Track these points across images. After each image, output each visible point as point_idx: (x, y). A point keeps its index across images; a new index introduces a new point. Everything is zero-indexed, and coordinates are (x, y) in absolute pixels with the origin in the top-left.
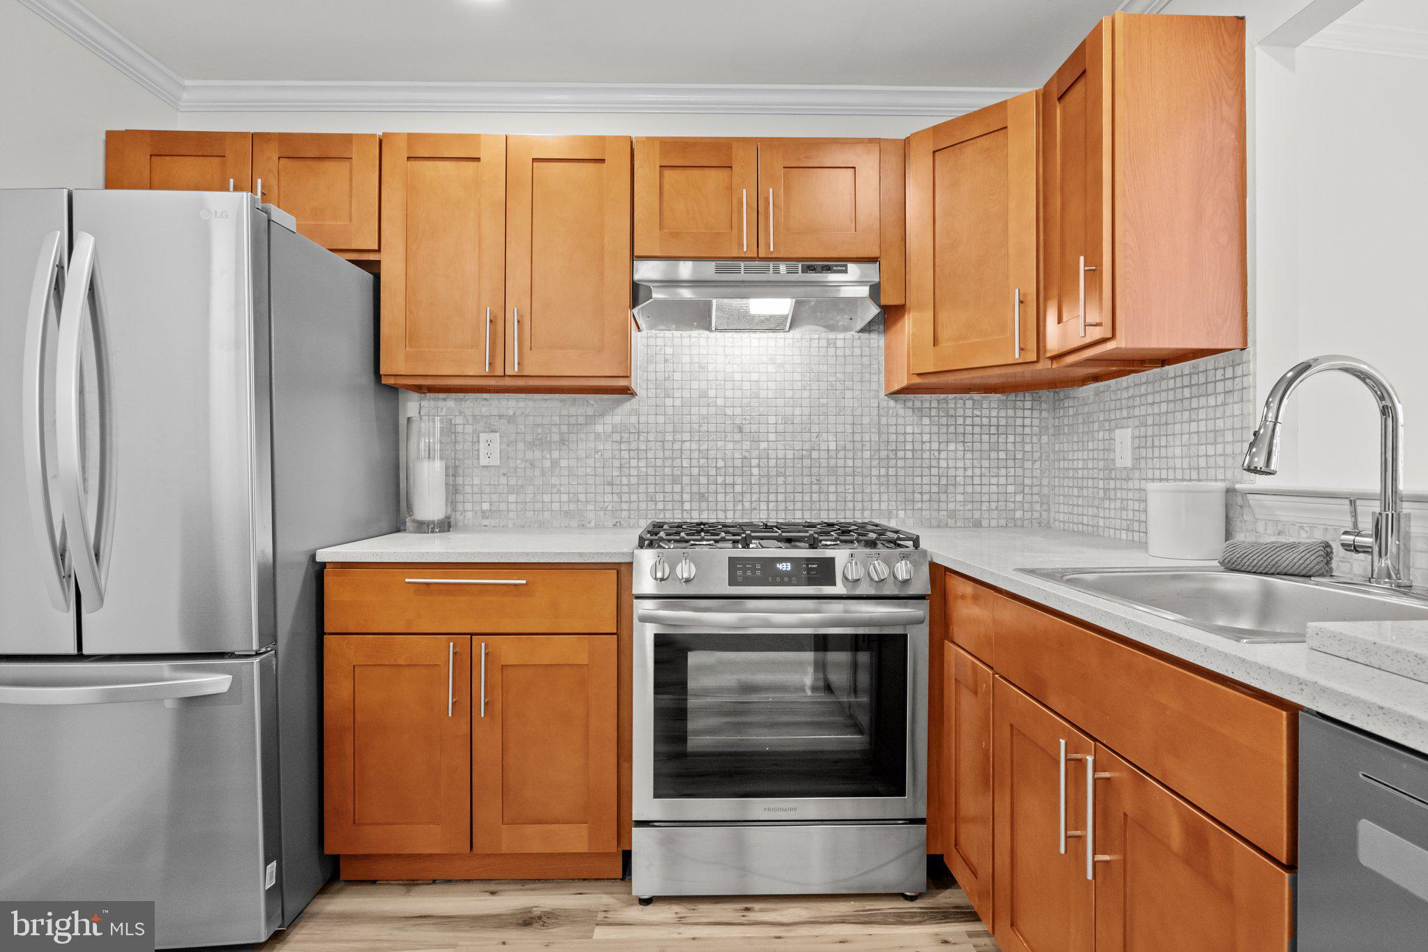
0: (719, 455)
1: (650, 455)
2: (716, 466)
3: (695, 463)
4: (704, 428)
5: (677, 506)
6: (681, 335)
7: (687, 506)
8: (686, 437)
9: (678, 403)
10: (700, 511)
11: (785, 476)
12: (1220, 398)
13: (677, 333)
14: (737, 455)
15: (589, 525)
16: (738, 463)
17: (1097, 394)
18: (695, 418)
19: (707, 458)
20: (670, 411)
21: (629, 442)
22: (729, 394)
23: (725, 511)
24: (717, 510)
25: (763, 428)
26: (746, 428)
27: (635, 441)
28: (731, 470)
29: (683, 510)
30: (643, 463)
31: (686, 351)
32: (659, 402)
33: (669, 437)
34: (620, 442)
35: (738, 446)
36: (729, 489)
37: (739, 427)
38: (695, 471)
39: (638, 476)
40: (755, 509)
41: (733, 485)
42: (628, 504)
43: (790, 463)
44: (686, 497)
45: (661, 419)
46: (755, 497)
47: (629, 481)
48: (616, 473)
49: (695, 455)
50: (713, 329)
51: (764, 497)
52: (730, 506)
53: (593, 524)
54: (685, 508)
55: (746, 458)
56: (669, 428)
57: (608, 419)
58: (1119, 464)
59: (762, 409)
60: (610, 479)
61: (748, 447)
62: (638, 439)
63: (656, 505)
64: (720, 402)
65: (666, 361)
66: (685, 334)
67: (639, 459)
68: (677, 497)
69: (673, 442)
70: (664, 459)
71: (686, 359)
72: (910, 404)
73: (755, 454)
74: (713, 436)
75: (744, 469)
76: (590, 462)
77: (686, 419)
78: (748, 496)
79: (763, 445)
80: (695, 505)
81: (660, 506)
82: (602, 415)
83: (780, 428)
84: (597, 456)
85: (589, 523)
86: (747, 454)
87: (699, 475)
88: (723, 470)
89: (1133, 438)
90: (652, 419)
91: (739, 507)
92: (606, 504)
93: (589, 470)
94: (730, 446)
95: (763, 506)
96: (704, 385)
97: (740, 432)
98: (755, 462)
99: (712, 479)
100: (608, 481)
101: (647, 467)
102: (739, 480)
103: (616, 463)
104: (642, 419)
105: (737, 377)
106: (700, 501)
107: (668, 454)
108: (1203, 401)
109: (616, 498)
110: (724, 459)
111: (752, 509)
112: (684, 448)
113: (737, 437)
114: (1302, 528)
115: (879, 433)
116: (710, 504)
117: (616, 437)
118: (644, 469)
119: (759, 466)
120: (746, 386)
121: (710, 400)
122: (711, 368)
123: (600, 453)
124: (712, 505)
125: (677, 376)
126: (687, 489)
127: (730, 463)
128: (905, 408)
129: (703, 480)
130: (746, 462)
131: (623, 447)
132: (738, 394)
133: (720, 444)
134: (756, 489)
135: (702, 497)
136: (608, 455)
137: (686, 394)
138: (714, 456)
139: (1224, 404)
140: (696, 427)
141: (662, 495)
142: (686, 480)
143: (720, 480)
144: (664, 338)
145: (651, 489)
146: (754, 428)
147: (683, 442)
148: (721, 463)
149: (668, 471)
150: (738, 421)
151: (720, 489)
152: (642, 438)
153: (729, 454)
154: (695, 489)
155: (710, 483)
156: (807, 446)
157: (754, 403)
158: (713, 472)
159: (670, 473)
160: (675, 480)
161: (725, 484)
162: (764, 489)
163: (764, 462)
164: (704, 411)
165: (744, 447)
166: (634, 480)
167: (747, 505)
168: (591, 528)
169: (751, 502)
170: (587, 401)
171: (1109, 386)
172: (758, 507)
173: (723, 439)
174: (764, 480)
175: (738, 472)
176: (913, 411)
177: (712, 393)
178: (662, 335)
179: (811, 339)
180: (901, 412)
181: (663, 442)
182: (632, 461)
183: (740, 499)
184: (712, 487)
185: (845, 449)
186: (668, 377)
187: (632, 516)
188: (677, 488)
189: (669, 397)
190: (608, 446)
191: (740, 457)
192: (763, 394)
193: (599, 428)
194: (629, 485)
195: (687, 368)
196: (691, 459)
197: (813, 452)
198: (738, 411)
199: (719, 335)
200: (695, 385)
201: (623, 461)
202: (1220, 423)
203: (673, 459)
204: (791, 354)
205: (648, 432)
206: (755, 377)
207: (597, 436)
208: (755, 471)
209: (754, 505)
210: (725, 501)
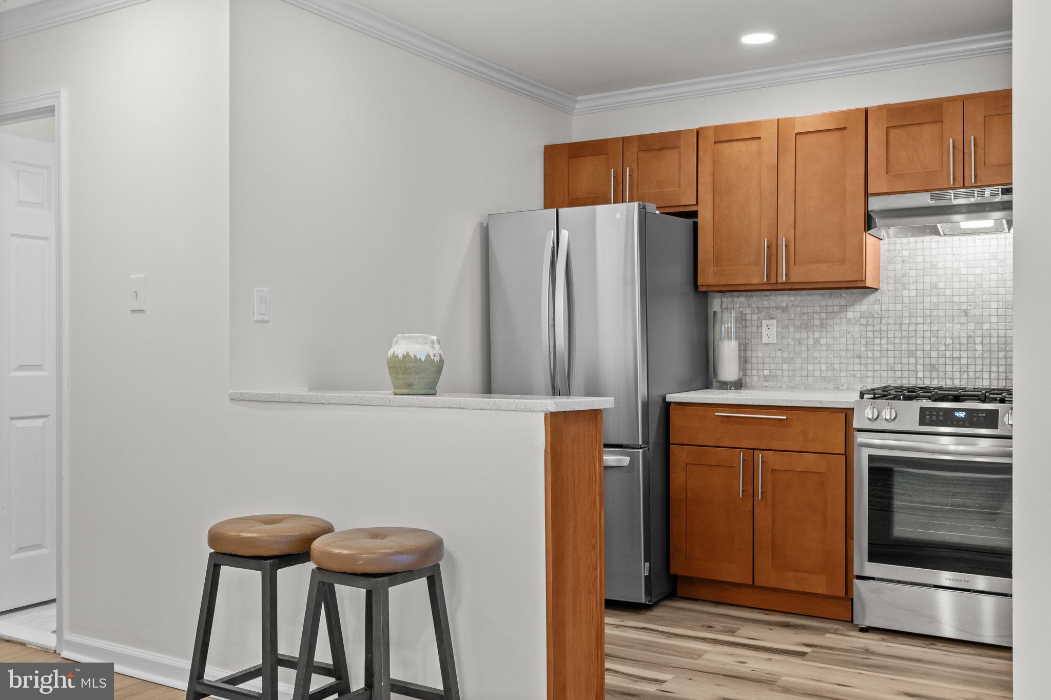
0: (948, 334)
1: (890, 334)
2: (945, 344)
3: (927, 341)
4: (935, 313)
5: (912, 374)
6: (916, 240)
7: (920, 375)
8: (920, 320)
9: (913, 293)
10: (931, 379)
13: (912, 239)
14: (963, 334)
15: (842, 388)
16: (964, 341)
18: (927, 306)
19: (938, 337)
20: (906, 300)
21: (873, 325)
22: (956, 285)
23: (953, 379)
24: (946, 378)
25: (986, 313)
26: (971, 313)
27: (878, 324)
28: (957, 346)
29: (917, 378)
30: (884, 341)
31: (919, 253)
32: (897, 293)
33: (906, 321)
34: (867, 325)
35: (964, 327)
36: (956, 362)
37: (965, 311)
38: (927, 347)
39: (880, 351)
40: (979, 378)
41: (960, 358)
42: (873, 372)
44: (920, 367)
45: (899, 307)
46: (979, 368)
47: (873, 354)
48: (863, 349)
49: (927, 334)
50: (942, 234)
51: (986, 368)
52: (957, 375)
53: (845, 387)
54: (918, 376)
55: (971, 337)
56: (906, 314)
57: (857, 308)
59: (985, 297)
60: (858, 353)
61: (973, 328)
62: (881, 322)
63: (895, 373)
64: (948, 292)
65: (903, 261)
66: (919, 239)
67: (881, 338)
68: (912, 368)
69: (909, 324)
70: (901, 338)
71: (920, 259)
73: (979, 333)
74: (943, 319)
75: (969, 345)
76: (843, 340)
77: (920, 306)
78: (973, 367)
79: (986, 326)
80: (927, 374)
81: (898, 374)
82: (852, 305)
84: (848, 336)
85: (842, 386)
86: (972, 334)
87: (931, 350)
88: (951, 346)
90: (892, 307)
91: (965, 376)
92: (855, 372)
93: (842, 346)
94: (957, 327)
95: (986, 375)
96: (934, 279)
97: (966, 316)
98: (978, 340)
99: (941, 353)
100: (857, 355)
101: (888, 344)
102: (964, 354)
103: (864, 341)
104: (884, 307)
105: (963, 271)
106: (931, 371)
107: (904, 334)
109: (863, 368)
110: (952, 338)
111: (976, 378)
112: (918, 329)
113: (964, 320)
116: (940, 373)
117: (864, 321)
118: (885, 346)
119: (982, 343)
120: (971, 278)
121: (940, 291)
122: (940, 265)
123: (850, 333)
124: (941, 375)
125: (912, 273)
126: (921, 361)
127: (956, 341)
129: (934, 354)
130: (971, 340)
131: (869, 328)
132: (964, 285)
133: (948, 325)
134: (979, 361)
135: (933, 368)
136: (857, 335)
137: (920, 287)
138: (943, 335)
140: (928, 312)
141: (899, 366)
142: (920, 354)
143: (948, 354)
144: (902, 243)
145: (891, 361)
146: (978, 312)
147: (917, 324)
148: (949, 341)
149: (904, 347)
150: (964, 307)
151: (949, 361)
152: (883, 322)
153: (956, 334)
154: (927, 361)
155: (940, 356)
157: (978, 292)
158: (942, 348)
159: (906, 348)
160: (911, 354)
161: (953, 357)
162: (987, 362)
163: (987, 340)
164: (935, 300)
165: (970, 328)
166: (877, 354)
167: (972, 375)
168: (843, 390)
169: (975, 372)
170: (841, 295)
172: (981, 377)
173: (951, 321)
174: (987, 355)
175: (964, 347)
177: (941, 285)
178: (900, 241)
181: (901, 324)
182: (876, 339)
183: (966, 370)
184: (941, 361)
186: (905, 274)
187: (876, 382)
188: (912, 360)
189: (906, 289)
190: (857, 328)
191: (966, 336)
192: (986, 284)
193: (850, 315)
194: (873, 358)
195: (920, 266)
196: (923, 338)
198: (964, 299)
199: (948, 238)
200: (927, 279)
201: (869, 340)
203: (909, 338)
205: (888, 317)
206: (979, 271)
207: (849, 321)
208: (979, 347)
209: (977, 375)
210: (953, 371)
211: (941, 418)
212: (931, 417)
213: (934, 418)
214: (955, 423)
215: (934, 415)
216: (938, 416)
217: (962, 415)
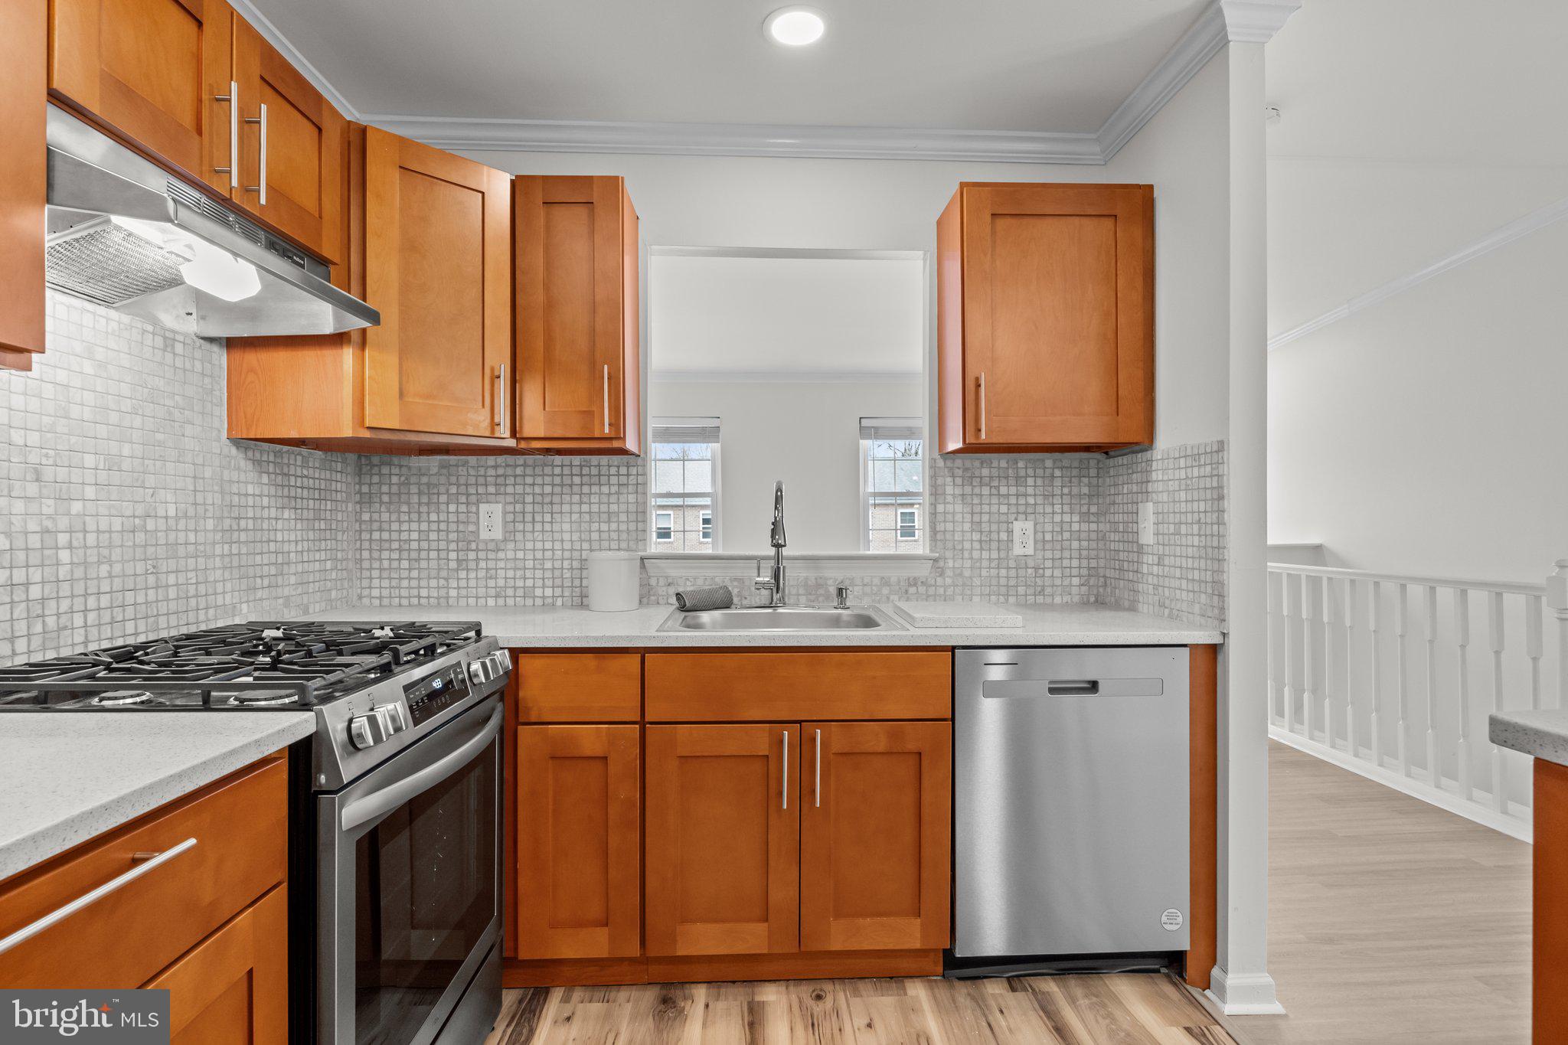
11: (111, 563)
12: (614, 489)
14: (32, 525)
16: (35, 541)
25: (75, 476)
26: (48, 474)
28: (21, 556)
35: (31, 508)
36: (19, 595)
37: (36, 470)
40: (65, 630)
43: (116, 537)
46: (64, 606)
51: (78, 604)
52: (21, 628)
55: (47, 531)
59: (73, 440)
61: (51, 511)
72: (250, 454)
73: (63, 523)
75: (44, 553)
78: (53, 604)
79: (76, 507)
83: (103, 476)
86: (49, 524)
89: (505, 513)
91: (39, 628)
95: (78, 620)
98: (63, 539)
108: (595, 489)
113: (32, 489)
115: (222, 492)
119: (70, 546)
128: (247, 459)
130: (49, 540)
134: (65, 589)
139: (618, 493)
146: (61, 474)
150: (33, 458)
156: (140, 510)
162: (79, 588)
163: (78, 539)
165: (45, 510)
171: (467, 462)
172: (69, 625)
174: (78, 573)
175: (34, 558)
176: (254, 464)
179: (144, 331)
180: (242, 463)
183: (40, 612)
185: (186, 516)
191: (38, 529)
192: (75, 412)
197: (148, 520)
198: (33, 438)
202: (614, 508)
204: (116, 348)
208: (65, 556)
210: (12, 620)
214: (435, 704)
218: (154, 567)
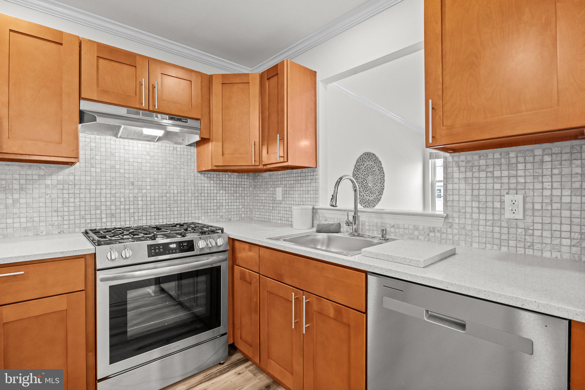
0: (122, 196)
1: (82, 196)
2: (120, 201)
3: (108, 199)
4: (113, 183)
5: (98, 220)
6: (100, 138)
7: (104, 220)
8: (103, 187)
9: (98, 170)
10: (111, 222)
11: (155, 204)
12: (309, 181)
13: (98, 137)
14: (131, 195)
15: (41, 234)
16: (132, 199)
17: (270, 176)
18: (108, 178)
19: (115, 197)
20: (94, 174)
21: (68, 189)
22: (127, 167)
23: (125, 221)
24: (121, 221)
25: (144, 184)
26: (136, 183)
27: (72, 189)
28: (128, 203)
29: (101, 222)
30: (77, 200)
31: (103, 145)
32: (87, 169)
33: (93, 187)
34: (63, 189)
35: (132, 191)
36: (127, 211)
37: (132, 183)
38: (108, 203)
39: (75, 207)
40: (140, 220)
41: (129, 209)
42: (68, 221)
43: (157, 199)
44: (104, 216)
45: (88, 178)
46: (140, 214)
47: (69, 209)
48: (60, 205)
49: (109, 195)
50: (119, 137)
51: (144, 214)
52: (128, 219)
53: (44, 233)
54: (103, 221)
55: (135, 197)
56: (94, 182)
57: (54, 177)
58: (278, 199)
59: (143, 175)
60: (56, 209)
61: (137, 192)
62: (74, 188)
63: (86, 221)
64: (122, 171)
65: (91, 150)
66: (102, 137)
67: (75, 198)
68: (99, 216)
69: (96, 189)
70: (90, 198)
71: (103, 150)
72: (206, 175)
73: (140, 195)
74: (118, 187)
75: (135, 202)
76: (43, 200)
77: (103, 178)
78: (137, 214)
79: (144, 191)
80: (109, 220)
81: (88, 221)
82: (50, 175)
83: (152, 183)
84: (47, 197)
85: (42, 233)
86: (136, 195)
87: (111, 205)
88: (124, 202)
89: (282, 191)
90: (83, 178)
91: (133, 219)
92: (53, 222)
93: (41, 204)
94: (127, 191)
95: (144, 218)
96: (113, 163)
97: (133, 185)
98: (140, 199)
99: (117, 207)
100: (55, 210)
101: (80, 202)
102: (132, 207)
103: (60, 200)
104: (77, 178)
105: (131, 160)
106: (111, 217)
107: (92, 195)
108: (304, 181)
109: (60, 218)
110: (124, 198)
111: (139, 220)
112: (102, 192)
113: (131, 187)
114: (331, 219)
115: (195, 186)
116: (117, 218)
117: (60, 187)
118: (78, 203)
119: (142, 200)
120: (136, 164)
121: (116, 170)
122: (117, 155)
123: (49, 195)
124: (118, 219)
125: (98, 157)
126: (104, 212)
127: (127, 199)
128: (204, 177)
129: (113, 207)
130: (136, 199)
131: (64, 192)
132: (131, 168)
133: (122, 190)
134: (140, 210)
135: (112, 215)
136: (54, 196)
137: (103, 166)
138: (119, 196)
139: (310, 183)
140: (109, 182)
141: (89, 216)
142: (103, 208)
143: (122, 207)
144: (90, 138)
145: (83, 213)
146: (140, 183)
147: (101, 189)
148: (122, 199)
149: (92, 203)
150: (131, 180)
151: (122, 211)
152: (76, 187)
153: (127, 195)
154: (108, 212)
155: (117, 208)
156: (164, 191)
157: (139, 172)
158: (118, 203)
159: (94, 204)
160: (97, 208)
161: (125, 209)
162: (145, 210)
163: (144, 199)
164: (113, 175)
165: (135, 192)
166: (72, 209)
167: (136, 218)
168: (43, 235)
169: (138, 216)
170: (40, 167)
171: (274, 174)
172: (142, 219)
173: (124, 188)
174: (145, 207)
175: (131, 203)
176: (207, 178)
177: (117, 167)
178: (89, 137)
179: (166, 146)
180: (203, 178)
181: (90, 189)
182: (70, 199)
183: (133, 215)
184: (118, 211)
185: (181, 193)
186: (93, 158)
187: (71, 227)
188: (98, 212)
189: (93, 167)
190: (54, 191)
191: (133, 196)
192: (144, 168)
193: (48, 182)
194: (68, 211)
195: (104, 154)
196: (106, 198)
197: (167, 194)
198: (131, 175)
199: (121, 140)
200: (108, 162)
201: (65, 199)
202: (309, 188)
203: (96, 198)
204: (157, 152)
205: (80, 185)
206: (140, 160)
207: (47, 186)
208: (140, 203)
209: (140, 218)
210: (125, 217)
211: (162, 250)
212: (155, 251)
213: (157, 251)
214: (171, 251)
215: (157, 249)
216: (159, 249)
217: (173, 246)
218: (169, 206)
